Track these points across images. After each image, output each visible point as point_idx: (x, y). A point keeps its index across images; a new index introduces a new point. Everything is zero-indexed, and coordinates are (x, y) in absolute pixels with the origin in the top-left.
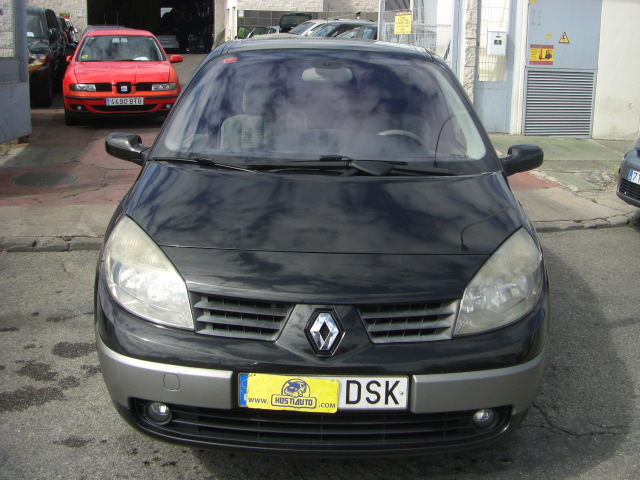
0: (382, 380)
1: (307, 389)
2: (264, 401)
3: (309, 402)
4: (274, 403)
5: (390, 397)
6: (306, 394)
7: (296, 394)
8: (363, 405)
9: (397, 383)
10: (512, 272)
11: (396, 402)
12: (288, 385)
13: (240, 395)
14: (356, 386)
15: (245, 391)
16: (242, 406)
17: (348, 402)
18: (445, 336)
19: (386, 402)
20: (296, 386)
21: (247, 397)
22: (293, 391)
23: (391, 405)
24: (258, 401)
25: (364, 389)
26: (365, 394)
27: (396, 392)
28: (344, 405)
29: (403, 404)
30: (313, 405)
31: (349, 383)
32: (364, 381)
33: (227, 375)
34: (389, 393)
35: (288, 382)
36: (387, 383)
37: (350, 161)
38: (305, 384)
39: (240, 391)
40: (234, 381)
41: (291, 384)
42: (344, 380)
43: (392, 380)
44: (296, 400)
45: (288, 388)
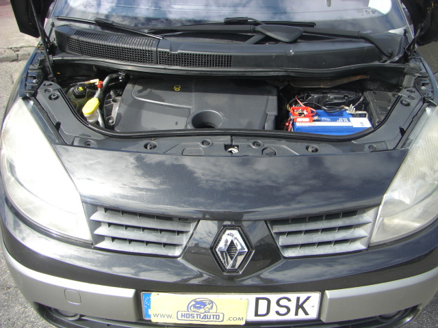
0: (293, 296)
1: (214, 306)
2: (170, 316)
3: (217, 317)
4: (180, 317)
5: (300, 310)
6: (214, 310)
7: (202, 310)
8: (272, 317)
9: (308, 298)
10: (432, 169)
11: (306, 313)
12: (193, 303)
13: (144, 310)
14: (266, 302)
15: (149, 307)
16: (147, 319)
17: (257, 314)
18: (359, 246)
19: (296, 314)
20: (203, 304)
21: (151, 312)
22: (200, 308)
23: (301, 316)
24: (163, 316)
25: (273, 305)
26: (274, 307)
27: (306, 306)
28: (252, 318)
29: (313, 314)
30: (221, 319)
31: (257, 300)
32: (274, 297)
33: (129, 293)
34: (299, 306)
35: (194, 300)
36: (298, 299)
37: (256, 23)
38: (212, 302)
39: (144, 307)
40: (137, 298)
41: (197, 303)
42: (252, 297)
43: (303, 296)
44: (202, 315)
45: (194, 306)
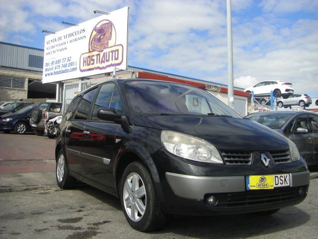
0: (283, 175)
1: (266, 180)
2: (255, 186)
3: (267, 185)
4: (257, 187)
6: (266, 182)
7: (263, 182)
8: (279, 185)
9: (287, 176)
13: (247, 185)
15: (249, 183)
16: (248, 189)
17: (276, 184)
18: (289, 161)
19: (285, 183)
20: (263, 179)
21: (249, 185)
23: (286, 185)
24: (253, 186)
25: (279, 179)
26: (280, 181)
27: (287, 180)
28: (275, 186)
29: (288, 184)
31: (276, 177)
32: (279, 176)
34: (285, 180)
35: (261, 178)
38: (265, 178)
39: (247, 183)
40: (245, 180)
42: (274, 176)
43: (285, 175)
44: (263, 185)
45: (261, 180)
